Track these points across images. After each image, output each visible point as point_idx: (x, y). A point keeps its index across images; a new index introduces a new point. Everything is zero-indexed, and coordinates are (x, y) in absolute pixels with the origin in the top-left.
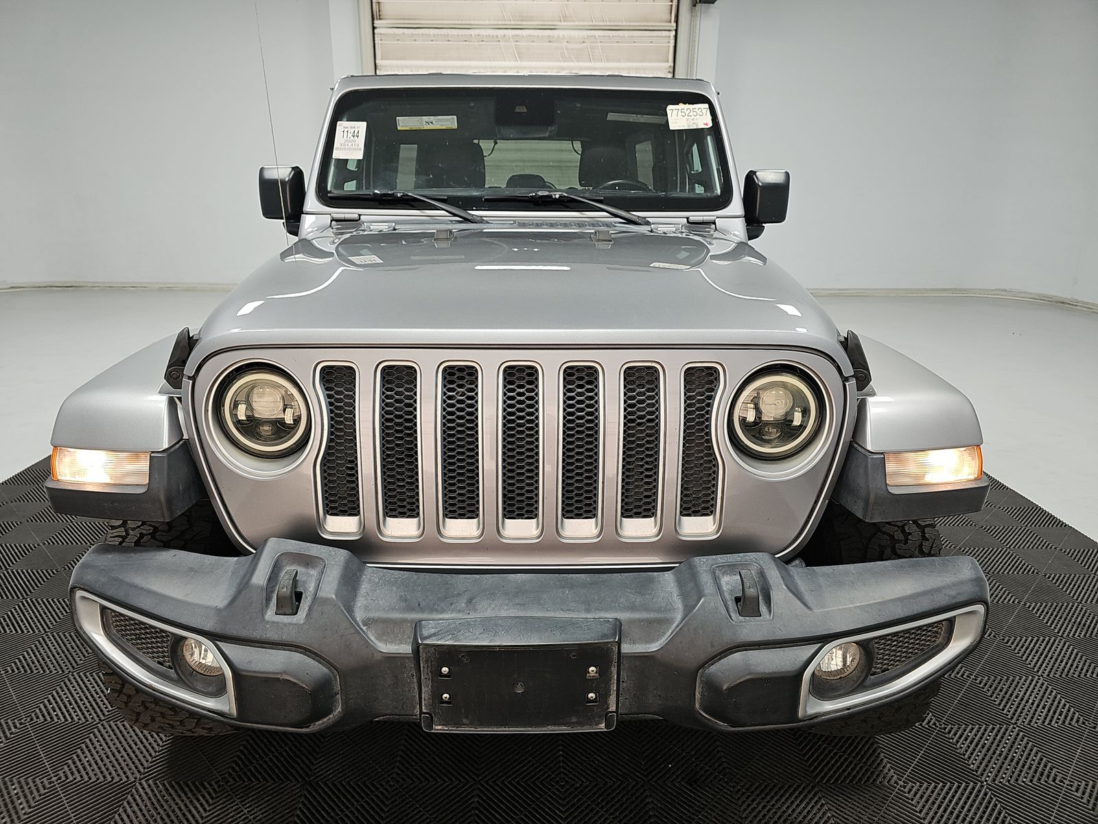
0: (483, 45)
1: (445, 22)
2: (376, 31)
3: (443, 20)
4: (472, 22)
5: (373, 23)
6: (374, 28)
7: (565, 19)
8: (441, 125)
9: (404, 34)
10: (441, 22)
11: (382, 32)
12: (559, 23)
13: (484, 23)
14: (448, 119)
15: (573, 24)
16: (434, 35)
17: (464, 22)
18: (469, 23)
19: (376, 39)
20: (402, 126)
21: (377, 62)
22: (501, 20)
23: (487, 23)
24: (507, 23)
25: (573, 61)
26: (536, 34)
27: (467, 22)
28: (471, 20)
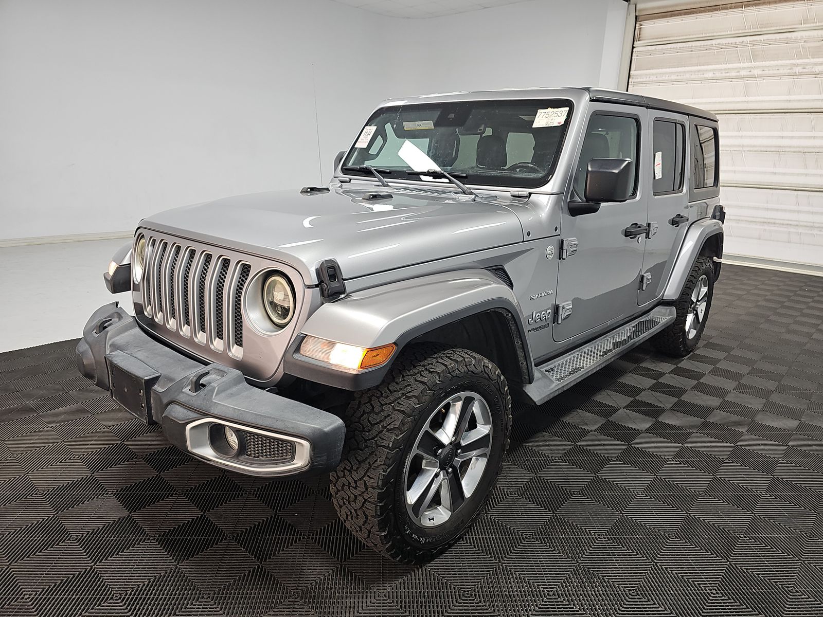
0: (721, 51)
1: (691, 37)
2: (634, 50)
3: (690, 35)
4: (715, 34)
5: (633, 44)
6: (633, 48)
7: (806, 21)
8: (426, 127)
9: (656, 49)
10: (687, 37)
11: (639, 50)
12: (800, 26)
13: (726, 33)
14: (428, 123)
15: (815, 25)
16: (680, 48)
17: (708, 35)
18: (713, 35)
19: (634, 55)
20: (407, 128)
21: (631, 72)
22: (742, 30)
23: (729, 33)
24: (747, 31)
25: (808, 58)
26: (774, 38)
27: (710, 35)
28: (713, 33)
